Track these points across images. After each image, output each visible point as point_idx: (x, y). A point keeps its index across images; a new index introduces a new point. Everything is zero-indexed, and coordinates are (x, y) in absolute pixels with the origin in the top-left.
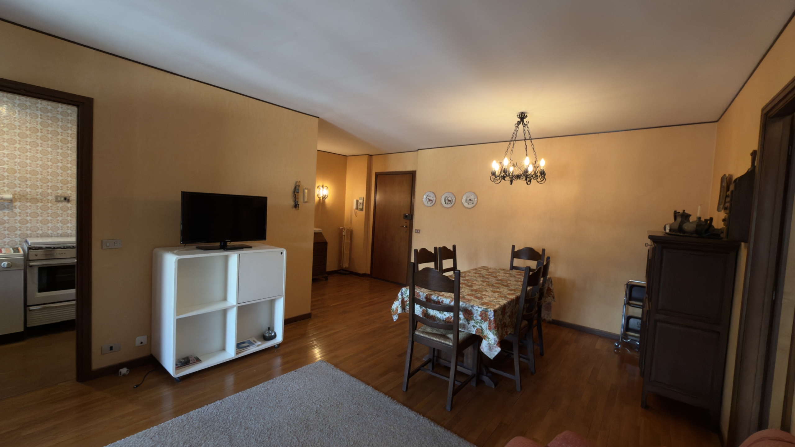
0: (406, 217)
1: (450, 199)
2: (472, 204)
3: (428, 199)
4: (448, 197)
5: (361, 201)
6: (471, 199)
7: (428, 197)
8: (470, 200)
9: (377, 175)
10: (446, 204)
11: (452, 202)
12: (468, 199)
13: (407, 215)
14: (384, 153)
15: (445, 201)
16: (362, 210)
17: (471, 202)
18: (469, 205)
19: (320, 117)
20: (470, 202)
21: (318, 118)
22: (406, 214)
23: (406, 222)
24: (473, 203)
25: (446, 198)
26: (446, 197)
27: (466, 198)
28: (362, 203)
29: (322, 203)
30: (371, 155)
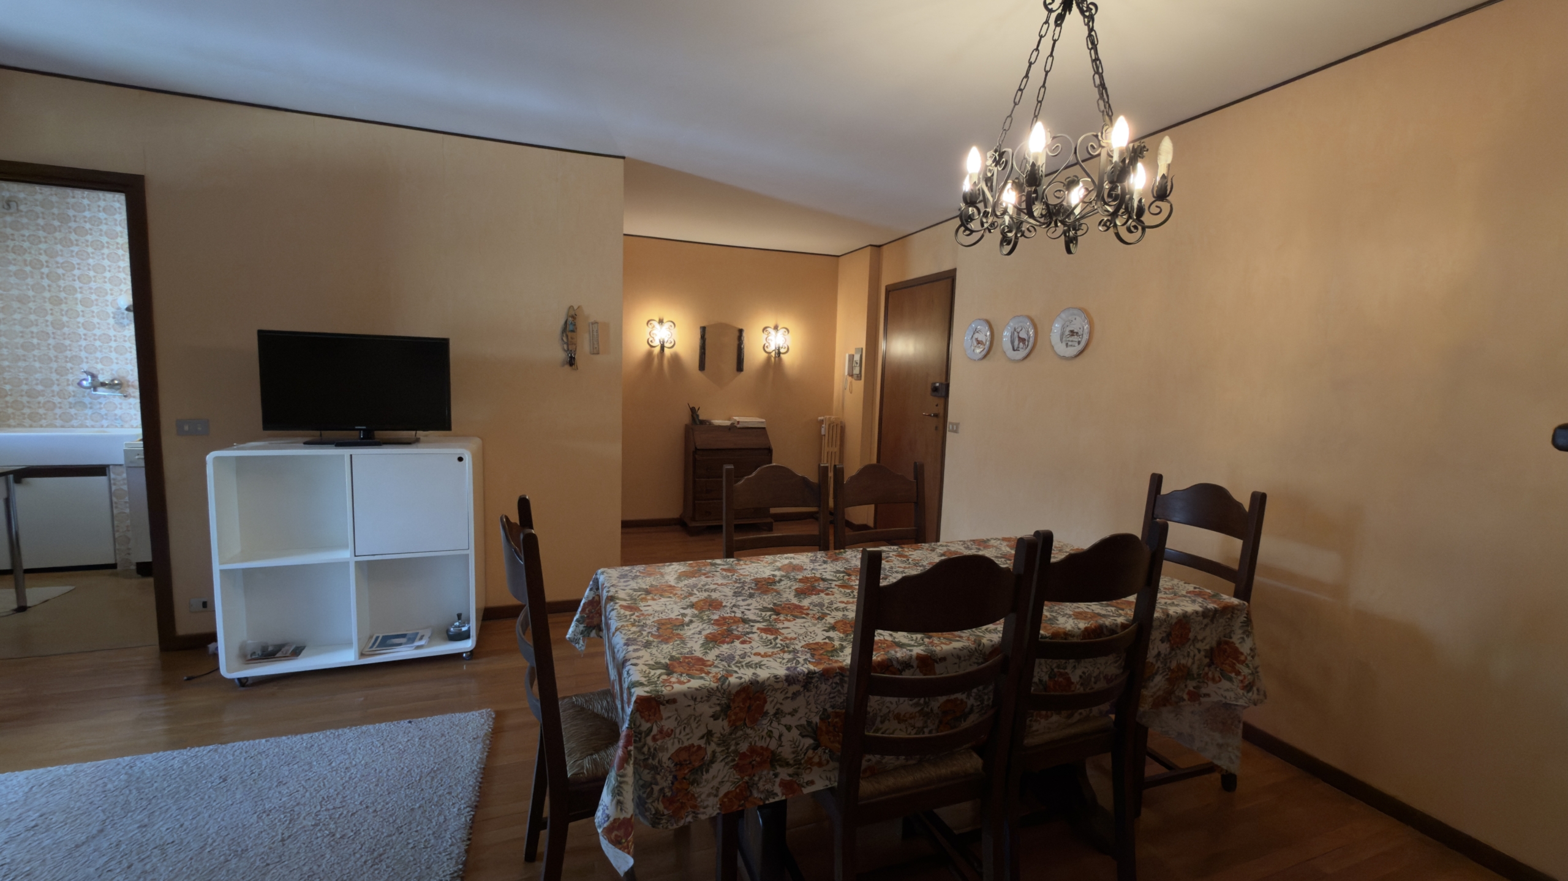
0: (935, 390)
1: (1023, 335)
2: (1076, 344)
3: (977, 339)
4: (1019, 330)
5: (857, 358)
6: (1075, 331)
7: (976, 335)
8: (1072, 333)
9: (890, 290)
10: (1014, 350)
11: (1028, 341)
12: (1067, 333)
13: (938, 385)
14: (901, 236)
15: (1012, 342)
16: (859, 377)
17: (1075, 338)
18: (1069, 348)
19: (626, 155)
20: (1071, 339)
21: (623, 158)
22: (935, 383)
23: (937, 405)
24: (1079, 343)
25: (1016, 333)
26: (1015, 330)
27: (1063, 328)
28: (858, 362)
29: (774, 363)
30: (880, 246)
